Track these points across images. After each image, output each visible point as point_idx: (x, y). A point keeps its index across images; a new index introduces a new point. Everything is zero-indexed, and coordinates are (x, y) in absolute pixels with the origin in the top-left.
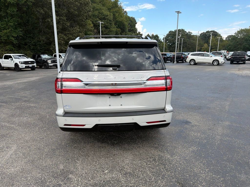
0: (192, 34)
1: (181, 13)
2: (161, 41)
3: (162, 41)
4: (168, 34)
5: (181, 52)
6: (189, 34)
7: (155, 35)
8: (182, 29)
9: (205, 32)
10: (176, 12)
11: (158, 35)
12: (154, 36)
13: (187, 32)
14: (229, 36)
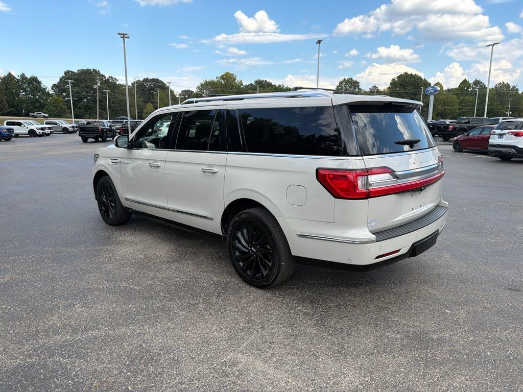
0: (117, 83)
1: (129, 38)
2: (48, 92)
3: (51, 92)
4: (63, 77)
5: (96, 119)
6: (110, 81)
7: (31, 78)
8: (93, 69)
9: (142, 79)
10: (119, 34)
11: (38, 78)
12: (27, 78)
13: (107, 76)
14: (183, 91)
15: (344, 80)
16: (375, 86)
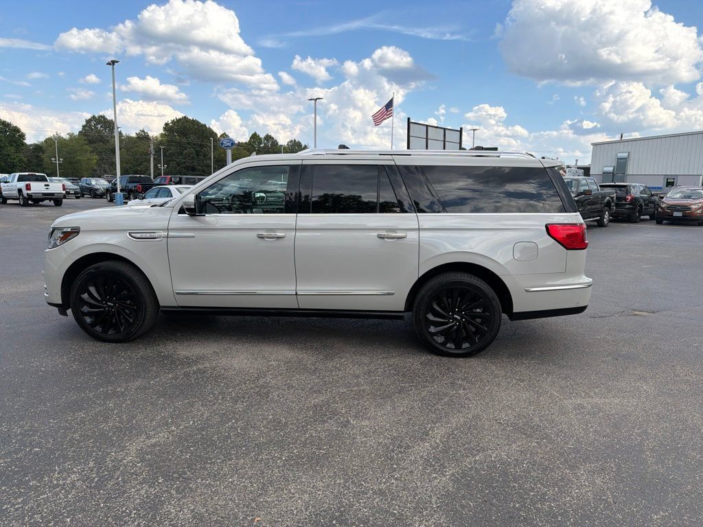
15: (94, 117)
16: (143, 131)
